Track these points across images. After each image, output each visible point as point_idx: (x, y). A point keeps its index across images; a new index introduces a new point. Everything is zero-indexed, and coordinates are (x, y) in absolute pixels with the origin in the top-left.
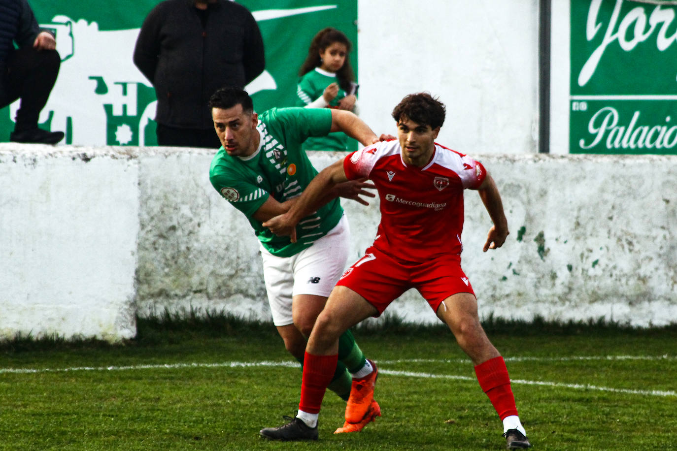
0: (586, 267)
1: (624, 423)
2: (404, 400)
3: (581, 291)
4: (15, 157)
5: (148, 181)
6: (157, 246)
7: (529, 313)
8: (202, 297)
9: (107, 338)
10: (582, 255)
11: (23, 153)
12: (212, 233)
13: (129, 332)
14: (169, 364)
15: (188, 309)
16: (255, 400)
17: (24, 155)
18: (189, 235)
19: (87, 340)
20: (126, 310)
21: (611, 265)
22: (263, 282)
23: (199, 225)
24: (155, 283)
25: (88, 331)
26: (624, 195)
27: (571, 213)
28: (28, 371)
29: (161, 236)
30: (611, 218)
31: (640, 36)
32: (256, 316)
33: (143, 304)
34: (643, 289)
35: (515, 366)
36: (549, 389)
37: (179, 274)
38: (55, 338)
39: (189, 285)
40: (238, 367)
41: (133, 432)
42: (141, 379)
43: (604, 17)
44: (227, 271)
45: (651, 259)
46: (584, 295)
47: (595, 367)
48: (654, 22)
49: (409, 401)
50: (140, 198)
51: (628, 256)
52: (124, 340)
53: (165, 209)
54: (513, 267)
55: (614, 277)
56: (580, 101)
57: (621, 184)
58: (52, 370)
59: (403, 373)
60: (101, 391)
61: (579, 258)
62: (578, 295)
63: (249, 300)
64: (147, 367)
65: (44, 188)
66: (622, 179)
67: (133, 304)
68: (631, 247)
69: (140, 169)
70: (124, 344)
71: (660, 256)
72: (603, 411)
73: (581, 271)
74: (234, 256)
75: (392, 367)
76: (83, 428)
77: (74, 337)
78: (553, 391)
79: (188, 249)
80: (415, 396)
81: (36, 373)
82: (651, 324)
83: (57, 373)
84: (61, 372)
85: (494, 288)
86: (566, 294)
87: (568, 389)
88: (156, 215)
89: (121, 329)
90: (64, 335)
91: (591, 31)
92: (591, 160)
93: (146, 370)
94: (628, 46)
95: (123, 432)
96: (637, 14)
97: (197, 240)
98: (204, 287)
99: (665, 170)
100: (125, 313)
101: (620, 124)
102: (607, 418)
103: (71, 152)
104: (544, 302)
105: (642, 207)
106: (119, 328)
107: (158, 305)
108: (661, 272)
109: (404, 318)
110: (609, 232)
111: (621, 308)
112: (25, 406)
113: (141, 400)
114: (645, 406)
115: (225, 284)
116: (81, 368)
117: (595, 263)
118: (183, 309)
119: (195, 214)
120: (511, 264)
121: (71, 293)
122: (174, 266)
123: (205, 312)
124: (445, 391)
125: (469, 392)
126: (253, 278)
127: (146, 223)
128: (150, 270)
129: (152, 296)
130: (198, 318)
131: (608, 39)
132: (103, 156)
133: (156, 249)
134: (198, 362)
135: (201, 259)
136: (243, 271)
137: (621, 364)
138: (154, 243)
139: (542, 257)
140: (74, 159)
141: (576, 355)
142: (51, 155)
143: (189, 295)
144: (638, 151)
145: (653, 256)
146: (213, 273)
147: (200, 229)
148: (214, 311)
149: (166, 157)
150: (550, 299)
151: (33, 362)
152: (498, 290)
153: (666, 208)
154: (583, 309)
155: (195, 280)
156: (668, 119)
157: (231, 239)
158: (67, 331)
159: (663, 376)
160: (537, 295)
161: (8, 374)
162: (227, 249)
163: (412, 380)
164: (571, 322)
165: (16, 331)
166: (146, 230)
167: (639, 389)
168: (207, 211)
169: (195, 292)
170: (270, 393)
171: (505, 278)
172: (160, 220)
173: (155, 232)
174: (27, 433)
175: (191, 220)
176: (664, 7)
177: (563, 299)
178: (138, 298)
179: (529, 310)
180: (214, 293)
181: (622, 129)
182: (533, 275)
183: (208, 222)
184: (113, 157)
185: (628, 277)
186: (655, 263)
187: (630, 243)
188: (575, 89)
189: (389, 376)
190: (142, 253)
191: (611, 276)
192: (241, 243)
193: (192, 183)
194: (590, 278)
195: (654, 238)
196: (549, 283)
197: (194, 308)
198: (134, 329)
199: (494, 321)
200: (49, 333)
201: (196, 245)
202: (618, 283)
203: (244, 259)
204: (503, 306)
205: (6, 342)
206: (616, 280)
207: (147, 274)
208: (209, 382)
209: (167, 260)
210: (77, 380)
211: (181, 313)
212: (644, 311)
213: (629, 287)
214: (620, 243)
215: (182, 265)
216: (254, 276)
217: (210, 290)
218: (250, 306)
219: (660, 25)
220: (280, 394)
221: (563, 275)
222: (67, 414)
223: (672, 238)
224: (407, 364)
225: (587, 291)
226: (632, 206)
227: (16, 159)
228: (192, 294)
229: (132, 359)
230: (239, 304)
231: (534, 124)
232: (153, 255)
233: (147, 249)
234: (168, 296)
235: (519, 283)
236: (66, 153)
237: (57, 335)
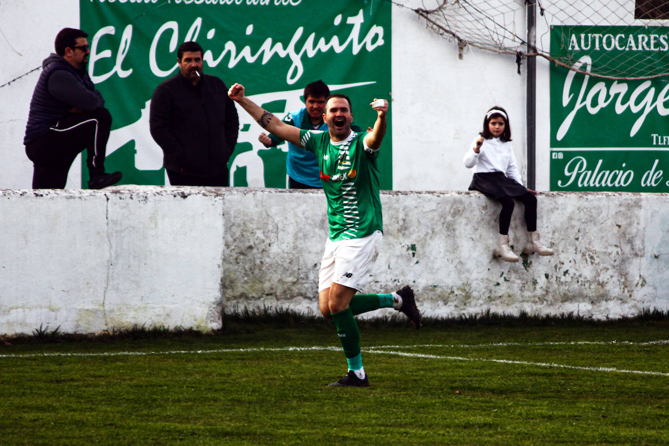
0: (559, 276)
1: (574, 392)
2: (412, 375)
3: (556, 293)
4: (131, 195)
5: (232, 212)
6: (238, 261)
7: (516, 310)
8: (272, 299)
9: (200, 329)
10: (556, 266)
11: (138, 191)
12: (280, 251)
13: (216, 325)
14: (243, 349)
15: (262, 308)
16: (301, 375)
17: (138, 194)
18: (262, 252)
19: (186, 330)
20: (214, 308)
21: (577, 274)
22: (318, 288)
23: (270, 245)
24: (237, 288)
25: (187, 323)
26: (587, 221)
27: (548, 235)
28: (139, 354)
29: (242, 253)
30: (577, 239)
31: (602, 104)
32: (313, 312)
33: (229, 304)
34: (602, 292)
35: (501, 349)
36: (522, 366)
37: (254, 282)
38: (162, 329)
39: (263, 290)
40: (294, 350)
41: (206, 399)
42: (220, 359)
43: (575, 90)
44: (291, 279)
45: (607, 269)
46: (558, 296)
47: (560, 350)
48: (612, 93)
49: (417, 376)
50: (225, 225)
51: (590, 267)
52: (213, 330)
53: (244, 233)
54: (504, 275)
55: (580, 283)
56: (558, 152)
57: (585, 213)
58: (156, 353)
59: (416, 355)
60: (189, 369)
61: (554, 269)
62: (553, 296)
63: (307, 301)
64: (227, 350)
65: (153, 218)
66: (585, 210)
67: (220, 304)
68: (593, 261)
69: (224, 204)
70: (213, 334)
71: (614, 267)
72: (560, 383)
73: (555, 278)
74: (296, 268)
75: (409, 351)
76: (169, 396)
77: (176, 328)
78: (525, 368)
79: (262, 262)
80: (422, 372)
81: (144, 356)
82: (607, 318)
83: (159, 355)
84: (163, 354)
85: (491, 291)
86: (544, 296)
87: (537, 367)
88: (237, 238)
89: (211, 323)
90: (169, 326)
91: (566, 100)
92: (562, 196)
93: (226, 352)
94: (593, 111)
95: (199, 399)
96: (600, 87)
97: (268, 257)
98: (274, 291)
99: (617, 203)
100: (213, 310)
101: (588, 169)
102: (561, 388)
103: (173, 191)
104: (527, 302)
105: (601, 230)
106: (209, 322)
107: (239, 305)
108: (615, 279)
109: (423, 314)
110: (576, 249)
111: (585, 306)
112: (131, 380)
113: (217, 376)
114: (592, 379)
115: (289, 289)
116: (178, 352)
117: (566, 272)
118: (258, 308)
119: (267, 237)
120: (503, 273)
121: (173, 296)
122: (251, 276)
123: (274, 309)
124: (445, 369)
125: (462, 369)
126: (311, 285)
127: (230, 244)
128: (234, 278)
129: (235, 298)
130: (270, 314)
131: (578, 106)
132: (196, 194)
133: (238, 263)
134: (265, 347)
135: (271, 271)
136: (303, 279)
137: (580, 348)
138: (236, 259)
139: (526, 269)
140: (175, 196)
141: (548, 341)
142: (158, 193)
143: (262, 297)
144: (601, 189)
145: (608, 267)
146: (280, 281)
147: (270, 248)
148: (282, 308)
149: (245, 194)
150: (532, 299)
151: (144, 347)
152: (493, 293)
153: (619, 231)
154: (557, 307)
155: (267, 285)
156: (624, 165)
157: (294, 255)
158: (171, 324)
159: (610, 356)
160: (522, 296)
161: (124, 356)
162: (290, 263)
163: (422, 360)
164: (548, 316)
165: (133, 324)
166: (230, 249)
167: (590, 366)
168: (276, 235)
169: (267, 295)
170: (314, 370)
171: (498, 284)
172: (241, 242)
173: (237, 251)
174: (127, 400)
175: (264, 241)
176: (620, 82)
177: (542, 299)
178: (224, 299)
179: (516, 307)
180: (281, 296)
181: (589, 173)
182: (519, 281)
183: (276, 242)
184: (204, 195)
185: (590, 283)
186: (611, 272)
187: (592, 258)
188: (554, 143)
189: (406, 357)
190: (227, 266)
191: (578, 282)
192: (301, 259)
193: (264, 214)
194: (562, 283)
195: (610, 254)
196: (532, 287)
197: (267, 307)
198: (220, 322)
199: (491, 316)
200: (158, 325)
201: (267, 260)
202: (583, 287)
203: (304, 270)
204: (496, 305)
205: (126, 332)
206: (582, 285)
207: (232, 282)
208: (270, 362)
209: (246, 271)
210: (173, 361)
211: (256, 310)
212: (602, 308)
213: (591, 291)
214: (584, 257)
215: (258, 275)
216: (311, 283)
217: (278, 293)
218: (308, 305)
219: (617, 95)
220: (321, 371)
221: (542, 281)
222: (161, 386)
223: (623, 254)
224: (421, 348)
225: (559, 293)
226: (593, 230)
227: (133, 197)
228: (265, 296)
229: (217, 345)
230: (300, 304)
231: (524, 169)
232: (236, 267)
233: (231, 263)
234: (247, 298)
235: (509, 287)
236: (169, 192)
237: (164, 327)
